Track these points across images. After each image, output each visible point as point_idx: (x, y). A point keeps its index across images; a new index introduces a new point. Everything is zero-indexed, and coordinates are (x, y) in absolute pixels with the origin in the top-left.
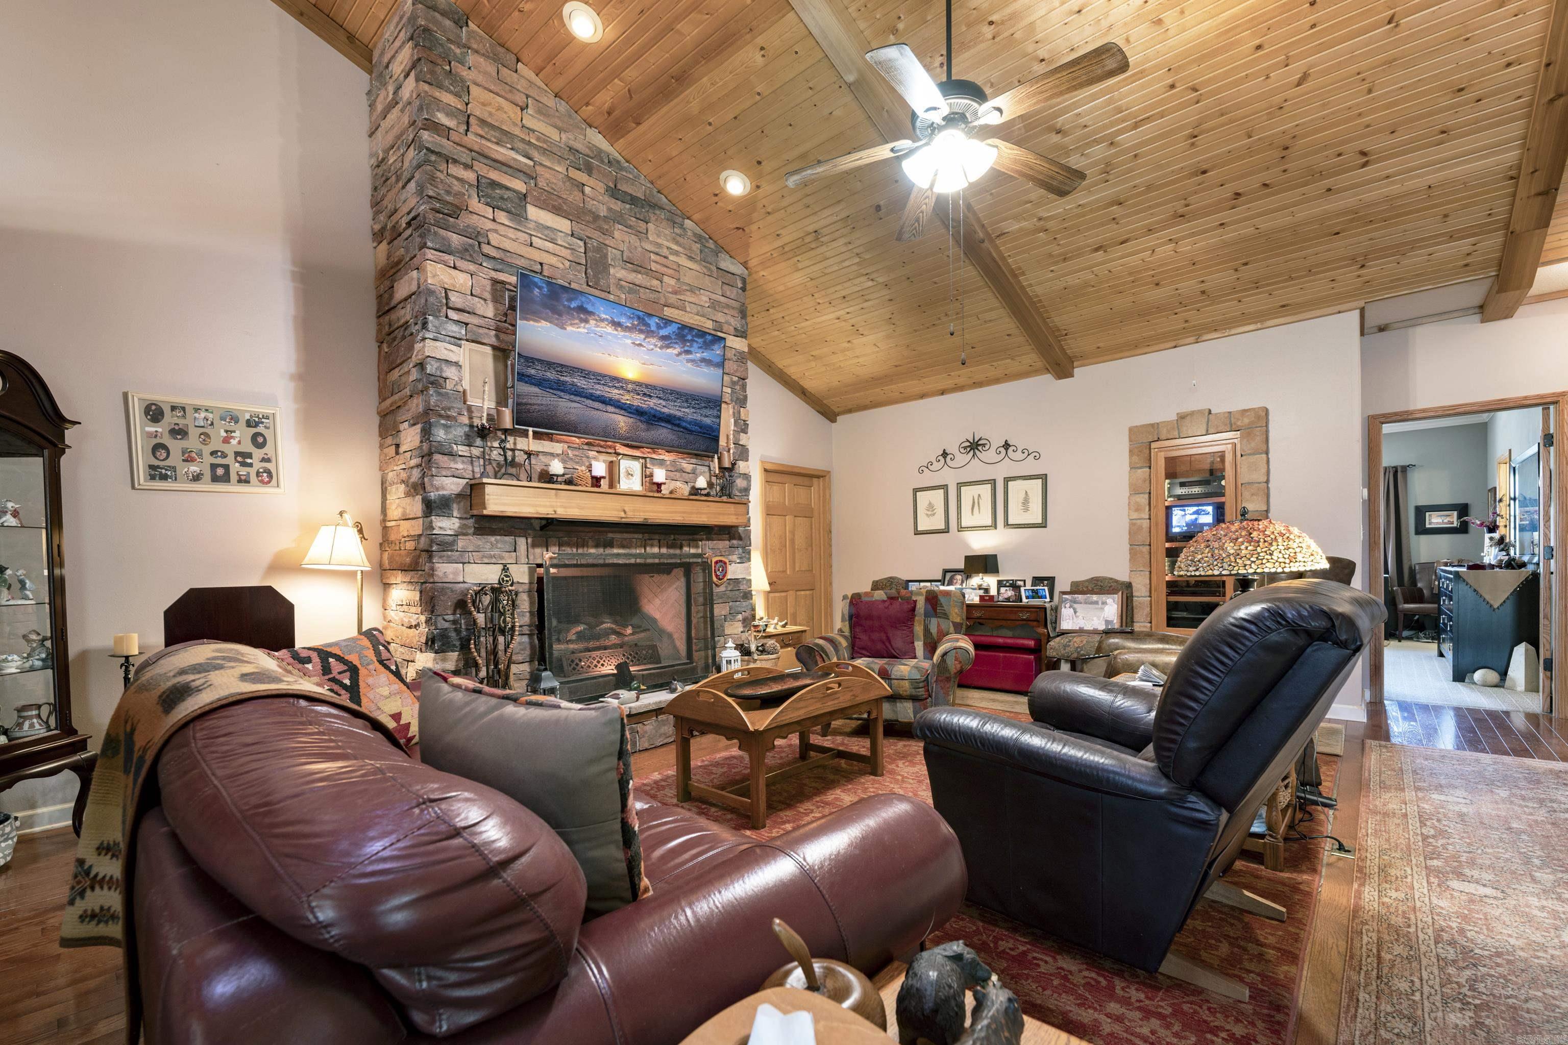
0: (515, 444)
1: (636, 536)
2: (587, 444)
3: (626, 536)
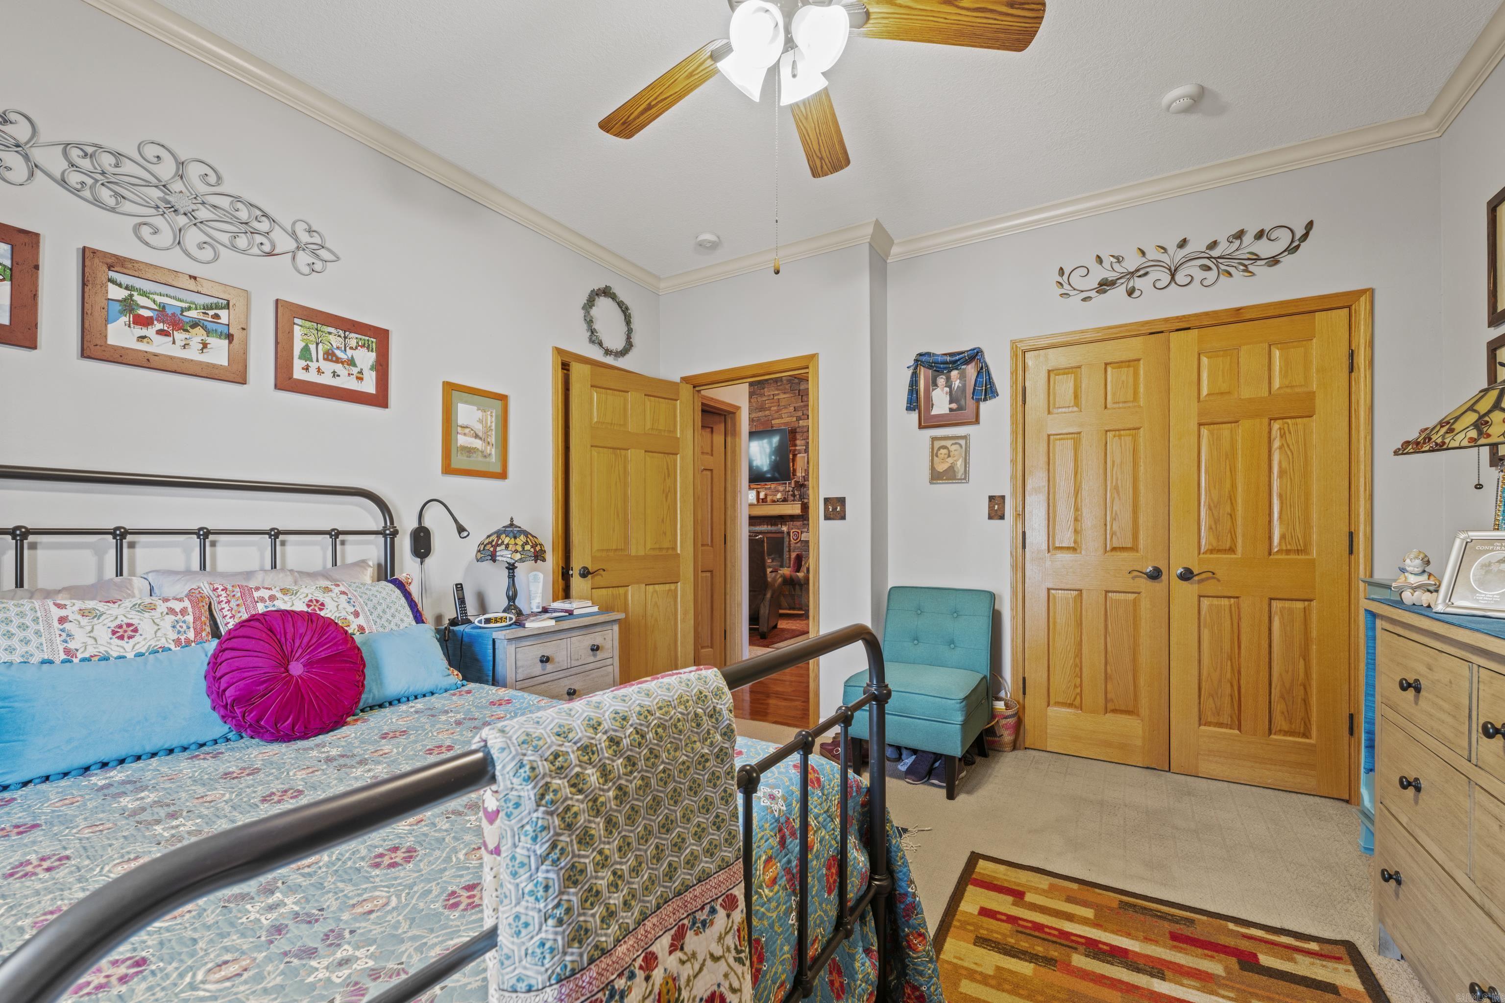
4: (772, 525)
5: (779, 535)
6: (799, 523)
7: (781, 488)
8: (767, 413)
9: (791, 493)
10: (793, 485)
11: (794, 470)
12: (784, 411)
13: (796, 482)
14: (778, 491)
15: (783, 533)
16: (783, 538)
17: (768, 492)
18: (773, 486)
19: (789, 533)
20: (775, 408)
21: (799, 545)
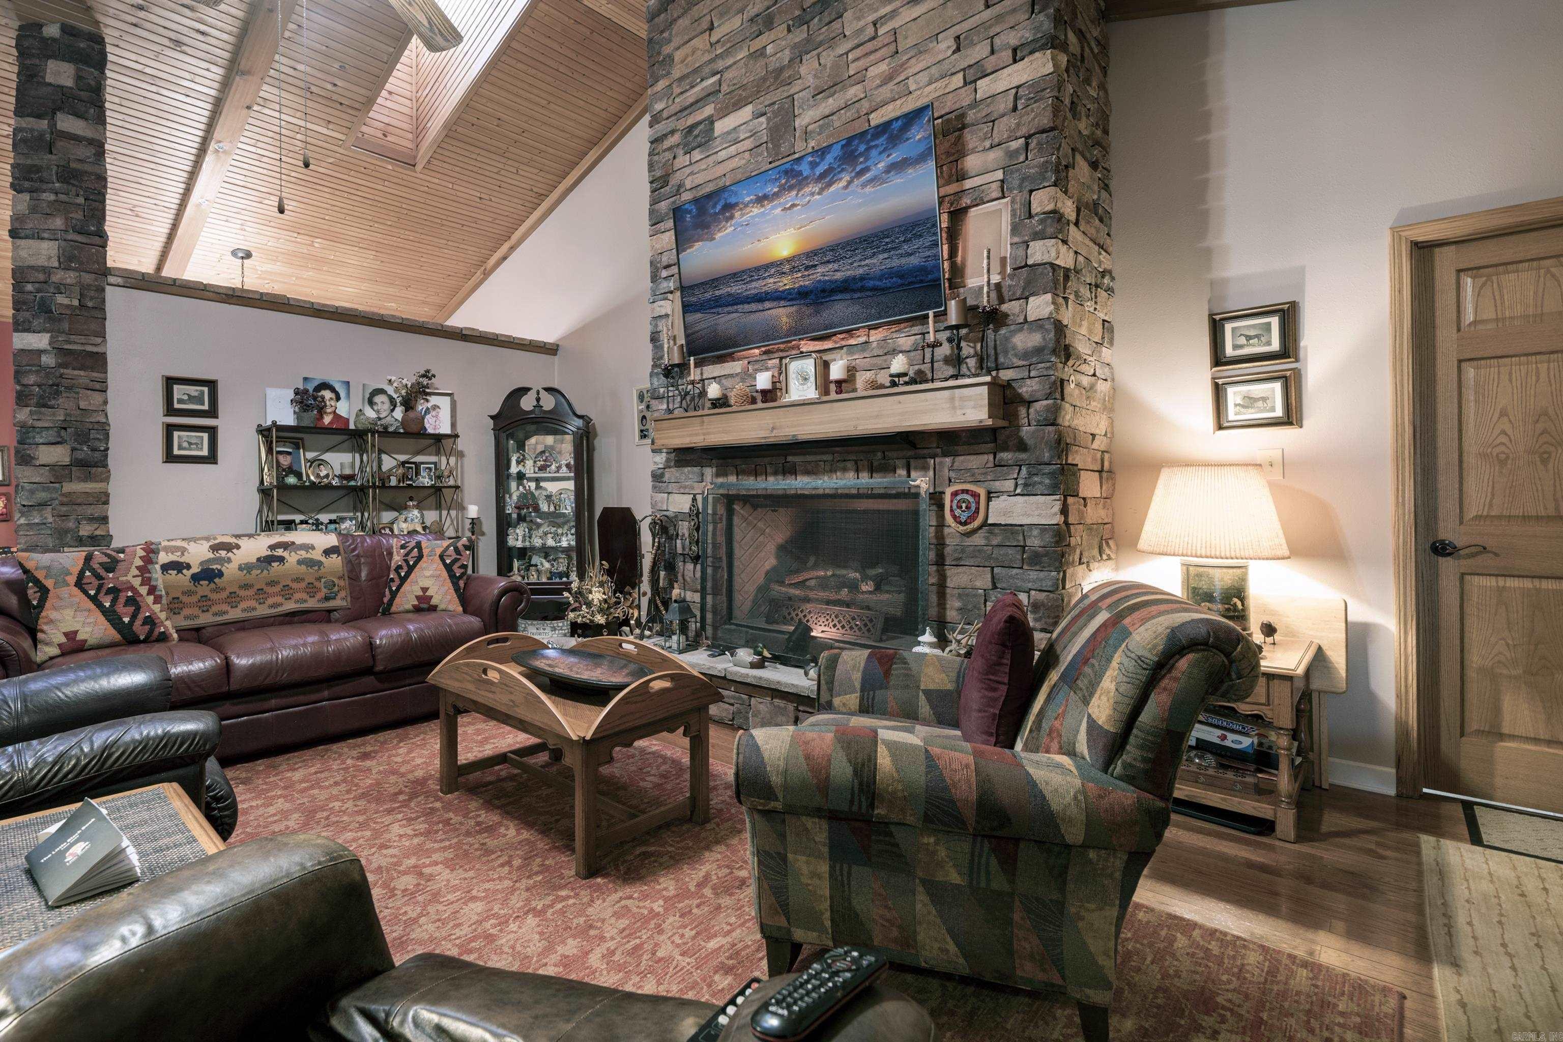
0: (702, 374)
1: (825, 457)
2: (765, 353)
3: (809, 458)
4: (872, 471)
5: (901, 505)
6: (975, 462)
7: (905, 341)
8: (854, 92)
9: (945, 350)
10: (953, 317)
11: (958, 272)
12: (916, 66)
13: (968, 310)
14: (894, 352)
15: (917, 495)
16: (916, 513)
17: (859, 359)
18: (876, 336)
19: (936, 498)
20: (883, 67)
21: (978, 539)
